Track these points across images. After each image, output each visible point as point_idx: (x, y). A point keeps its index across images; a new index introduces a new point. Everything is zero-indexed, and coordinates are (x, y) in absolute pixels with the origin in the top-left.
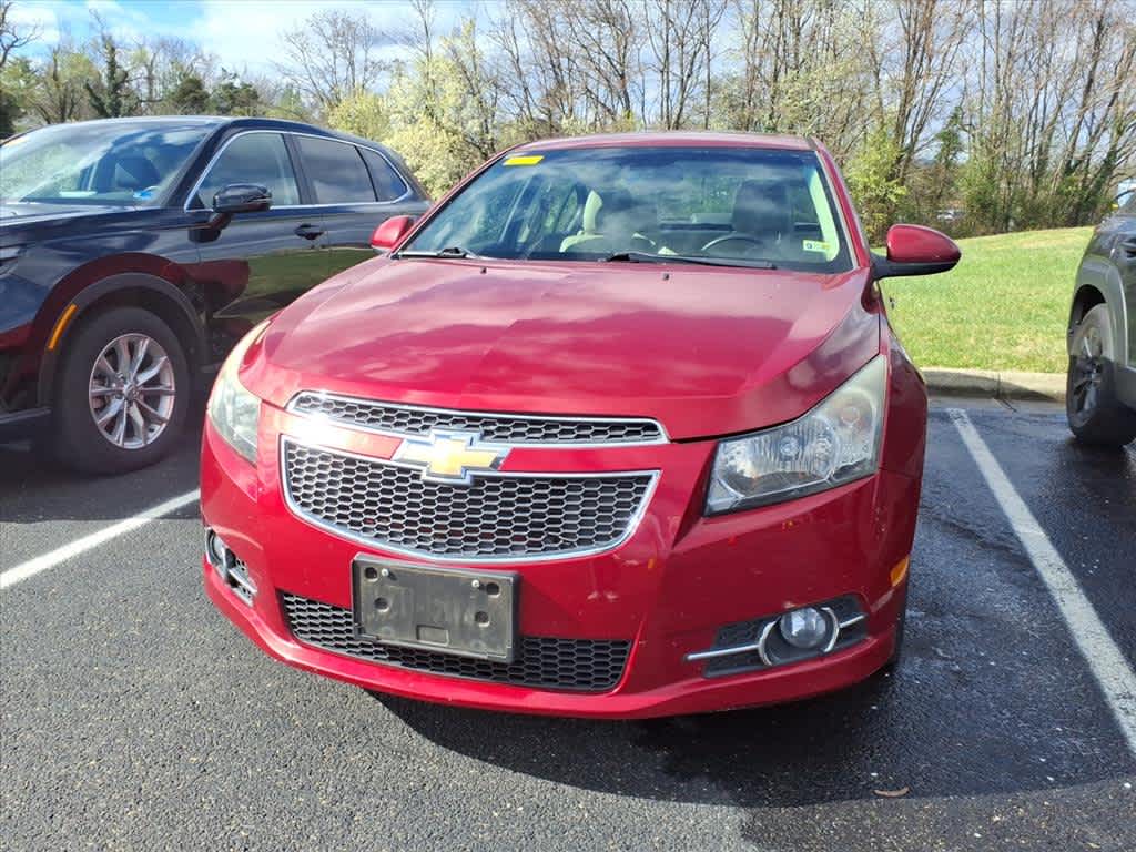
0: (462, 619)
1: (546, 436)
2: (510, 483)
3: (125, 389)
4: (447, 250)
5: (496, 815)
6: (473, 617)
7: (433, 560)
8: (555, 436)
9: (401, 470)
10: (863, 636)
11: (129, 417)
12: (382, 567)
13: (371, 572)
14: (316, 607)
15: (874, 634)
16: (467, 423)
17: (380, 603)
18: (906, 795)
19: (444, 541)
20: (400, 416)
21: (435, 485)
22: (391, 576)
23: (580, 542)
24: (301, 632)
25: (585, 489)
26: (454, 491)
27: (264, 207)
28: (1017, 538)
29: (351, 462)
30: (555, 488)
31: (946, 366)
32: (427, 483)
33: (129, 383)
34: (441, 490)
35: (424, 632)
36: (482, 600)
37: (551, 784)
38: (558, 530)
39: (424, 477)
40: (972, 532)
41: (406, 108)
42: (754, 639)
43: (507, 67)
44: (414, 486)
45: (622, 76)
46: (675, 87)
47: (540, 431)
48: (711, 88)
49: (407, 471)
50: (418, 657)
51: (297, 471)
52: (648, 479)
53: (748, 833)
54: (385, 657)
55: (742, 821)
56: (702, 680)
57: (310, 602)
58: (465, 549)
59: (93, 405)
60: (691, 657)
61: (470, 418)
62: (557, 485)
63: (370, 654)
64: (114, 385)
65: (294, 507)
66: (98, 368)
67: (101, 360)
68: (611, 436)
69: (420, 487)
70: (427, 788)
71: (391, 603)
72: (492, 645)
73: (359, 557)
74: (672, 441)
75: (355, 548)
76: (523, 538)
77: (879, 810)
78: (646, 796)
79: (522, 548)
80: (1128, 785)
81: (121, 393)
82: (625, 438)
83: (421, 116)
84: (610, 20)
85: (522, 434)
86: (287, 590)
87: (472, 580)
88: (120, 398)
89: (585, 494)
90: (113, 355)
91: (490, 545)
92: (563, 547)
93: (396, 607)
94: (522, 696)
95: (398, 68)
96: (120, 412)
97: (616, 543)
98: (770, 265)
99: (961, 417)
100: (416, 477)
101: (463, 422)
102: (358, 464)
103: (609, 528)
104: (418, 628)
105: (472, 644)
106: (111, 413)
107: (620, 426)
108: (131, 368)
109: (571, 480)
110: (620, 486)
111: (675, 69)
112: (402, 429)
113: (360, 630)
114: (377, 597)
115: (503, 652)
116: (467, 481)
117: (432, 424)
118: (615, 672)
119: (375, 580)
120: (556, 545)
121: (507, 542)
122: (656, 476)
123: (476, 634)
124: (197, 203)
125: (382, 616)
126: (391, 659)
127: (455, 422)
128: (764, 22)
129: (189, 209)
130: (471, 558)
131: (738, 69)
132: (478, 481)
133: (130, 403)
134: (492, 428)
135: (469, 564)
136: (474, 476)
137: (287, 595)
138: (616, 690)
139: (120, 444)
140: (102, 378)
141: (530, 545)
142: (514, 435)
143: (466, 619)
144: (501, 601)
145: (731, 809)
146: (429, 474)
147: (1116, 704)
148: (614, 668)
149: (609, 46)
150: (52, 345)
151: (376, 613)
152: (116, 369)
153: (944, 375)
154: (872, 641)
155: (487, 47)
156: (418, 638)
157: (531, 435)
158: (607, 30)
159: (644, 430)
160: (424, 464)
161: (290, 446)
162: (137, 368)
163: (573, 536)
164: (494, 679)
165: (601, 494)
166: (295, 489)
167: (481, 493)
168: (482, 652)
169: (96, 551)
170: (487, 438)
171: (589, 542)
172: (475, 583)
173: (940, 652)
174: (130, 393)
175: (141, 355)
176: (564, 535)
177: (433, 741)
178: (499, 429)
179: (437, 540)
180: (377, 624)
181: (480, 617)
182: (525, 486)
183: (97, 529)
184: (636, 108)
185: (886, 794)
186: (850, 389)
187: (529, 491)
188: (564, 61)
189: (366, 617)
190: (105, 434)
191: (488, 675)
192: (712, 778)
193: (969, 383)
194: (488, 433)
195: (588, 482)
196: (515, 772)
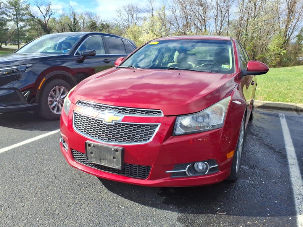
0: (110, 158)
1: (134, 113)
2: (123, 125)
3: (57, 99)
4: (129, 66)
5: (117, 208)
6: (112, 158)
7: (104, 143)
8: (136, 113)
9: (99, 120)
10: (218, 171)
11: (58, 106)
12: (92, 144)
13: (90, 145)
14: (79, 153)
15: (221, 171)
16: (115, 109)
17: (92, 153)
18: (226, 214)
19: (107, 138)
20: (100, 107)
21: (106, 124)
22: (94, 146)
23: (139, 141)
24: (76, 159)
25: (141, 127)
26: (110, 126)
27: (94, 55)
28: (285, 150)
29: (88, 118)
30: (134, 126)
31: (281, 101)
32: (104, 124)
33: (59, 98)
34: (107, 126)
35: (102, 161)
36: (115, 154)
37: (133, 202)
38: (134, 137)
39: (103, 122)
40: (272, 147)
41: (146, 29)
42: (185, 169)
43: (173, 18)
44: (101, 124)
45: (204, 20)
46: (219, 23)
47: (132, 112)
48: (229, 23)
49: (100, 121)
50: (101, 167)
51: (76, 120)
52: (157, 125)
53: (179, 219)
54: (94, 166)
55: (178, 216)
56: (170, 178)
57: (78, 152)
58: (112, 141)
59: (49, 103)
60: (167, 172)
61: (116, 108)
62: (135, 126)
63: (90, 165)
64: (55, 98)
65: (75, 128)
66: (51, 94)
67: (51, 92)
68: (150, 114)
69: (102, 125)
70: (102, 200)
71: (94, 153)
72: (117, 165)
73: (88, 141)
74: (165, 116)
75: (87, 139)
76: (126, 139)
77: (216, 218)
78: (156, 208)
79: (125, 141)
80: (290, 218)
81: (56, 100)
82: (153, 115)
83: (150, 32)
84: (201, 5)
85: (128, 113)
86: (73, 149)
87: (112, 148)
88: (56, 102)
89: (142, 128)
90: (55, 91)
91: (118, 140)
92: (135, 142)
93: (95, 154)
94: (126, 179)
95: (145, 19)
96: (56, 105)
97: (148, 141)
98: (210, 71)
99: (283, 116)
100: (102, 122)
101: (114, 109)
102: (90, 118)
103: (147, 137)
104: (100, 159)
105: (112, 164)
106: (54, 105)
107: (152, 112)
108: (59, 94)
109: (138, 125)
110: (150, 127)
111: (219, 18)
112: (100, 110)
113: (87, 159)
114: (91, 151)
115: (119, 167)
116: (113, 124)
117: (107, 109)
118: (148, 174)
119: (90, 147)
120: (133, 141)
121: (121, 140)
122: (159, 125)
123: (113, 162)
124: (78, 53)
126: (95, 167)
127: (112, 109)
128: (245, 4)
129: (76, 55)
130: (113, 143)
131: (238, 18)
132: (116, 124)
133: (59, 103)
134: (121, 111)
135: (112, 145)
136: (115, 123)
138: (147, 179)
139: (55, 113)
140: (52, 96)
141: (127, 140)
142: (126, 113)
143: (111, 158)
144: (119, 154)
145: (177, 213)
146: (104, 122)
147: (295, 196)
148: (147, 173)
149: (201, 12)
150: (39, 88)
151: (91, 155)
152: (55, 94)
153: (280, 104)
154: (221, 172)
155: (168, 13)
156: (100, 162)
157: (130, 113)
158: (201, 8)
159: (158, 113)
160: (103, 119)
161: (76, 113)
162: (61, 94)
163: (138, 139)
164: (118, 174)
165: (145, 129)
166: (76, 124)
167: (116, 127)
168: (115, 166)
169: (43, 138)
170: (119, 113)
171: (142, 141)
172: (113, 149)
173: (250, 178)
174: (59, 100)
175: (62, 91)
176: (136, 139)
177: (108, 189)
178: (122, 111)
179: (105, 138)
180: (91, 158)
181: (114, 158)
182: (127, 126)
183: (45, 133)
184: (208, 29)
185: (220, 213)
186: (218, 105)
187: (128, 127)
188: (189, 17)
189: (89, 156)
190: (52, 110)
191: (117, 173)
192: (175, 205)
193: (288, 107)
194: (120, 112)
195: (143, 125)
196: (125, 198)
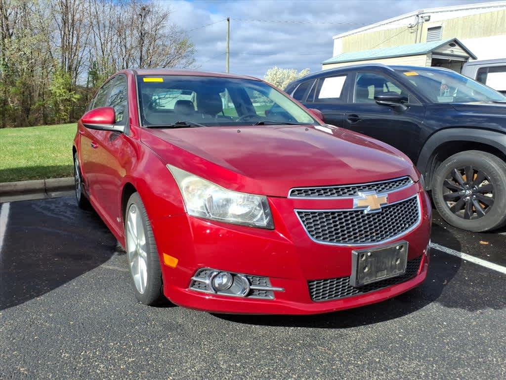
0: (391, 263)
6: (395, 261)
12: (368, 252)
13: (363, 256)
17: (365, 268)
23: (412, 223)
24: (317, 296)
26: (376, 215)
29: (333, 213)
30: (400, 206)
32: (367, 214)
35: (378, 274)
36: (398, 254)
38: (405, 221)
39: (366, 212)
49: (358, 211)
51: (308, 224)
52: (416, 198)
63: (350, 293)
65: (314, 239)
68: (403, 184)
72: (399, 270)
74: (414, 182)
75: (351, 249)
93: (370, 268)
100: (362, 212)
101: (366, 187)
102: (337, 213)
103: (416, 216)
105: (393, 272)
107: (402, 180)
109: (403, 202)
113: (358, 282)
114: (364, 265)
115: (403, 271)
116: (381, 210)
117: (356, 191)
119: (364, 259)
122: (418, 196)
123: (395, 267)
125: (366, 272)
137: (310, 282)
138: (419, 274)
141: (401, 229)
143: (393, 263)
144: (404, 251)
148: (418, 266)
151: (363, 273)
159: (407, 180)
160: (367, 207)
161: (300, 213)
163: (409, 222)
165: (410, 205)
166: (311, 232)
167: (384, 214)
168: (397, 273)
172: (397, 247)
180: (363, 278)
187: (395, 209)
189: (360, 276)
195: (406, 202)
